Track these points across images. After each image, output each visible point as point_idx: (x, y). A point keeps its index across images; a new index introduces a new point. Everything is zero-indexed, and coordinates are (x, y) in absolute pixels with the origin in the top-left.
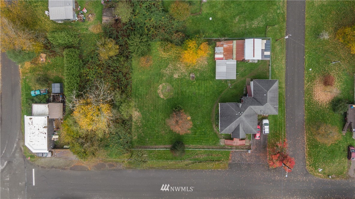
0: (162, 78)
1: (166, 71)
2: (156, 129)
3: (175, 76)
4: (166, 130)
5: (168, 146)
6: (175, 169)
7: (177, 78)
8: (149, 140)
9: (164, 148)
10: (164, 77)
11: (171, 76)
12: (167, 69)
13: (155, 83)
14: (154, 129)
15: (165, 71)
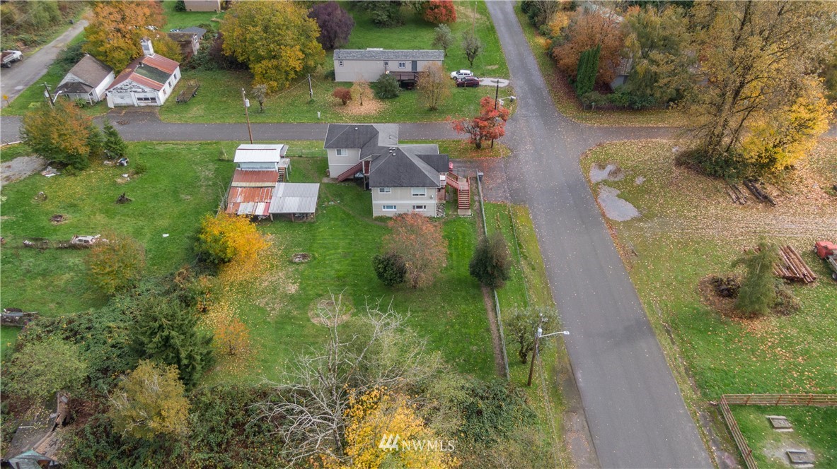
0: (293, 317)
1: (274, 309)
2: (441, 328)
3: (293, 291)
4: (443, 307)
5: (489, 305)
6: (548, 290)
7: (299, 286)
8: (477, 344)
9: (496, 313)
10: (290, 312)
11: (292, 298)
12: (269, 309)
13: (306, 332)
14: (441, 334)
15: (273, 312)
